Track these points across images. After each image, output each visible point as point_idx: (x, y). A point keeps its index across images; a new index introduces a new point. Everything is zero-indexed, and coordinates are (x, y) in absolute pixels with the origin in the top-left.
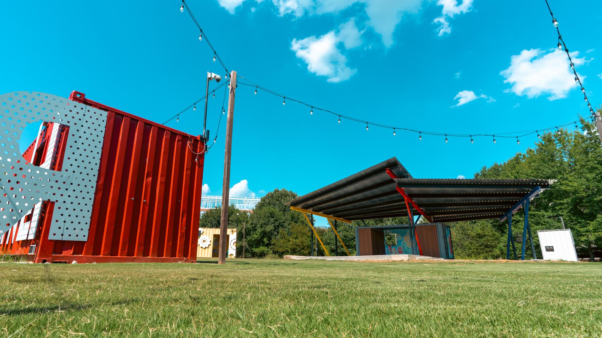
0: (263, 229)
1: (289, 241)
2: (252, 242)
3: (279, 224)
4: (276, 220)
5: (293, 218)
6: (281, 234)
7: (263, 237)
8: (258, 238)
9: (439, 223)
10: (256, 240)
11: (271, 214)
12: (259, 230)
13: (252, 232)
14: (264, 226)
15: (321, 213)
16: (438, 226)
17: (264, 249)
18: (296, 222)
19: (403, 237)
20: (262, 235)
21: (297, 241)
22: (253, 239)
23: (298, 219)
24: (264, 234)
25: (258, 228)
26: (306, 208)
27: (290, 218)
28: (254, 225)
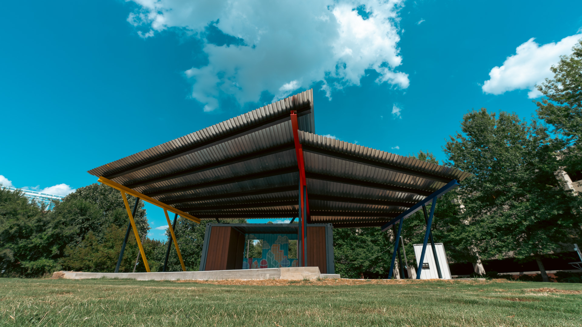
0: (57, 231)
1: (97, 251)
2: (26, 250)
3: (90, 225)
4: (88, 220)
5: (116, 220)
6: (87, 240)
7: (51, 244)
8: (41, 244)
9: (329, 224)
10: (35, 247)
11: (81, 210)
12: (50, 231)
13: (34, 234)
14: (62, 226)
15: (156, 198)
16: (327, 227)
17: (46, 263)
18: (120, 226)
19: (271, 246)
20: (52, 239)
21: (112, 251)
22: (31, 245)
23: (125, 221)
24: (56, 239)
25: (49, 228)
26: (131, 184)
27: (112, 219)
28: (42, 224)
